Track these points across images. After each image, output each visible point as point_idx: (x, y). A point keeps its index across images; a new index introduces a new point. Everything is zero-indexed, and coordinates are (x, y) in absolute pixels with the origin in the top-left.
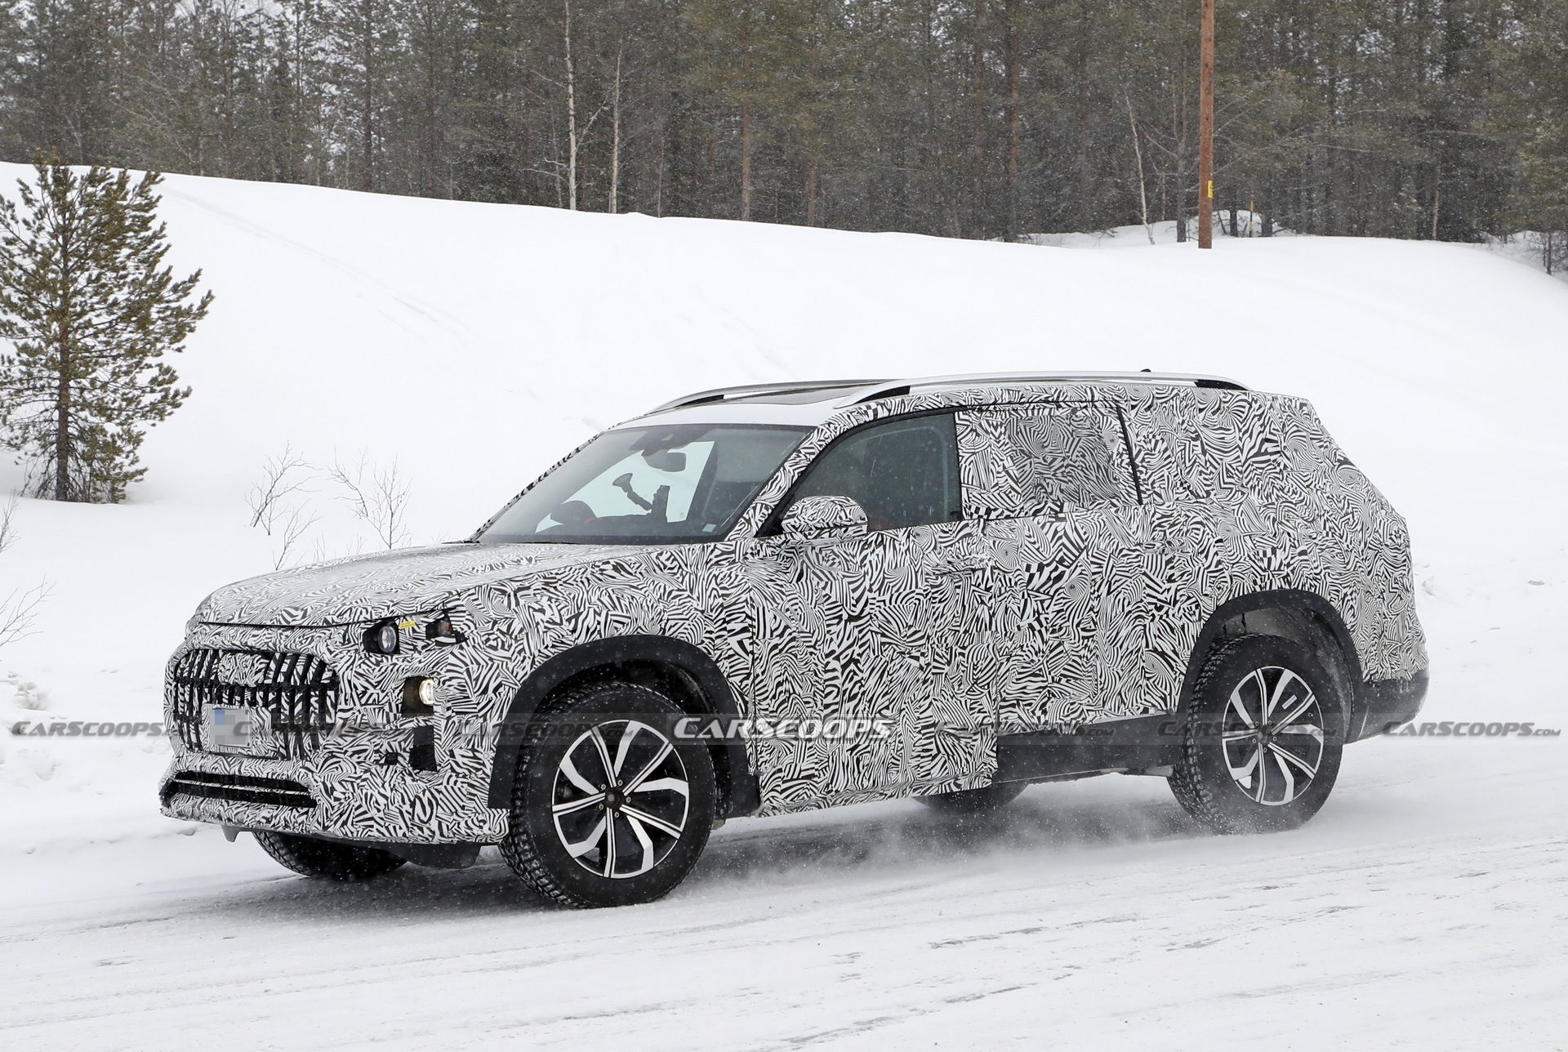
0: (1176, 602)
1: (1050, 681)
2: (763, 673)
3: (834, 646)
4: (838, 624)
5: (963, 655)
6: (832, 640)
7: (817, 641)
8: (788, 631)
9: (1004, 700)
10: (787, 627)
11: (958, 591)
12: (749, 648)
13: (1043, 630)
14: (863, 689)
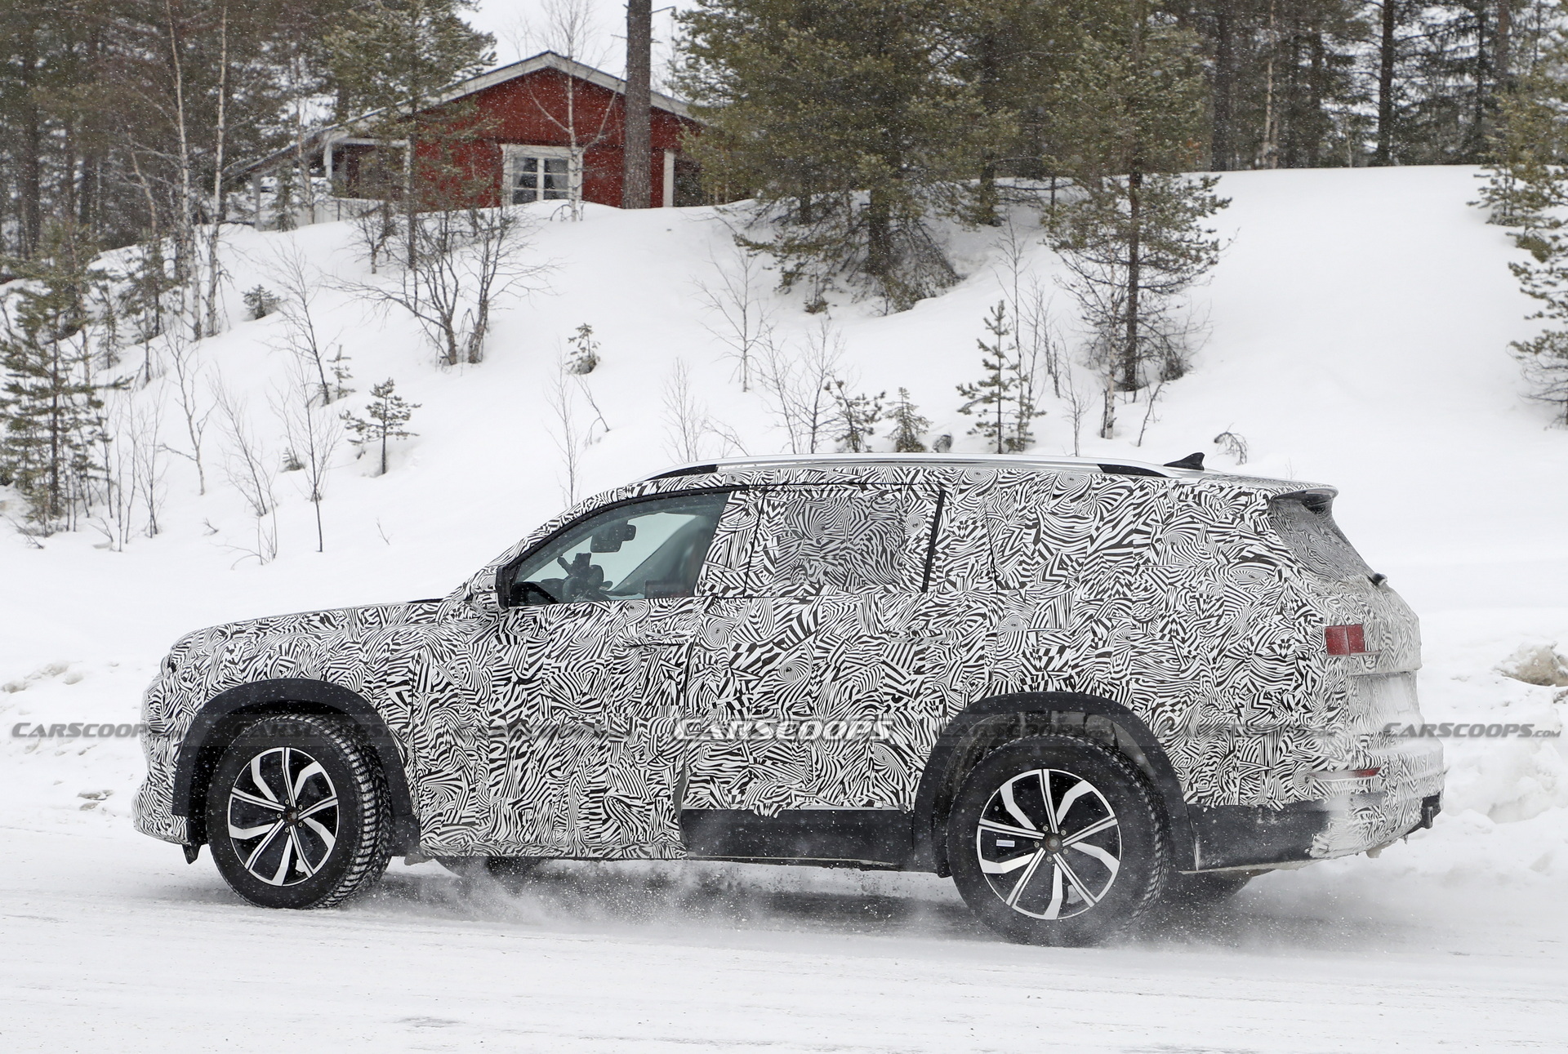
0: (918, 694)
1: (751, 761)
2: (422, 724)
3: (499, 705)
4: (505, 685)
5: (645, 726)
6: (497, 699)
7: (481, 699)
8: (450, 688)
9: (695, 775)
10: (448, 684)
11: (643, 664)
12: (408, 700)
13: (745, 710)
14: (531, 749)
